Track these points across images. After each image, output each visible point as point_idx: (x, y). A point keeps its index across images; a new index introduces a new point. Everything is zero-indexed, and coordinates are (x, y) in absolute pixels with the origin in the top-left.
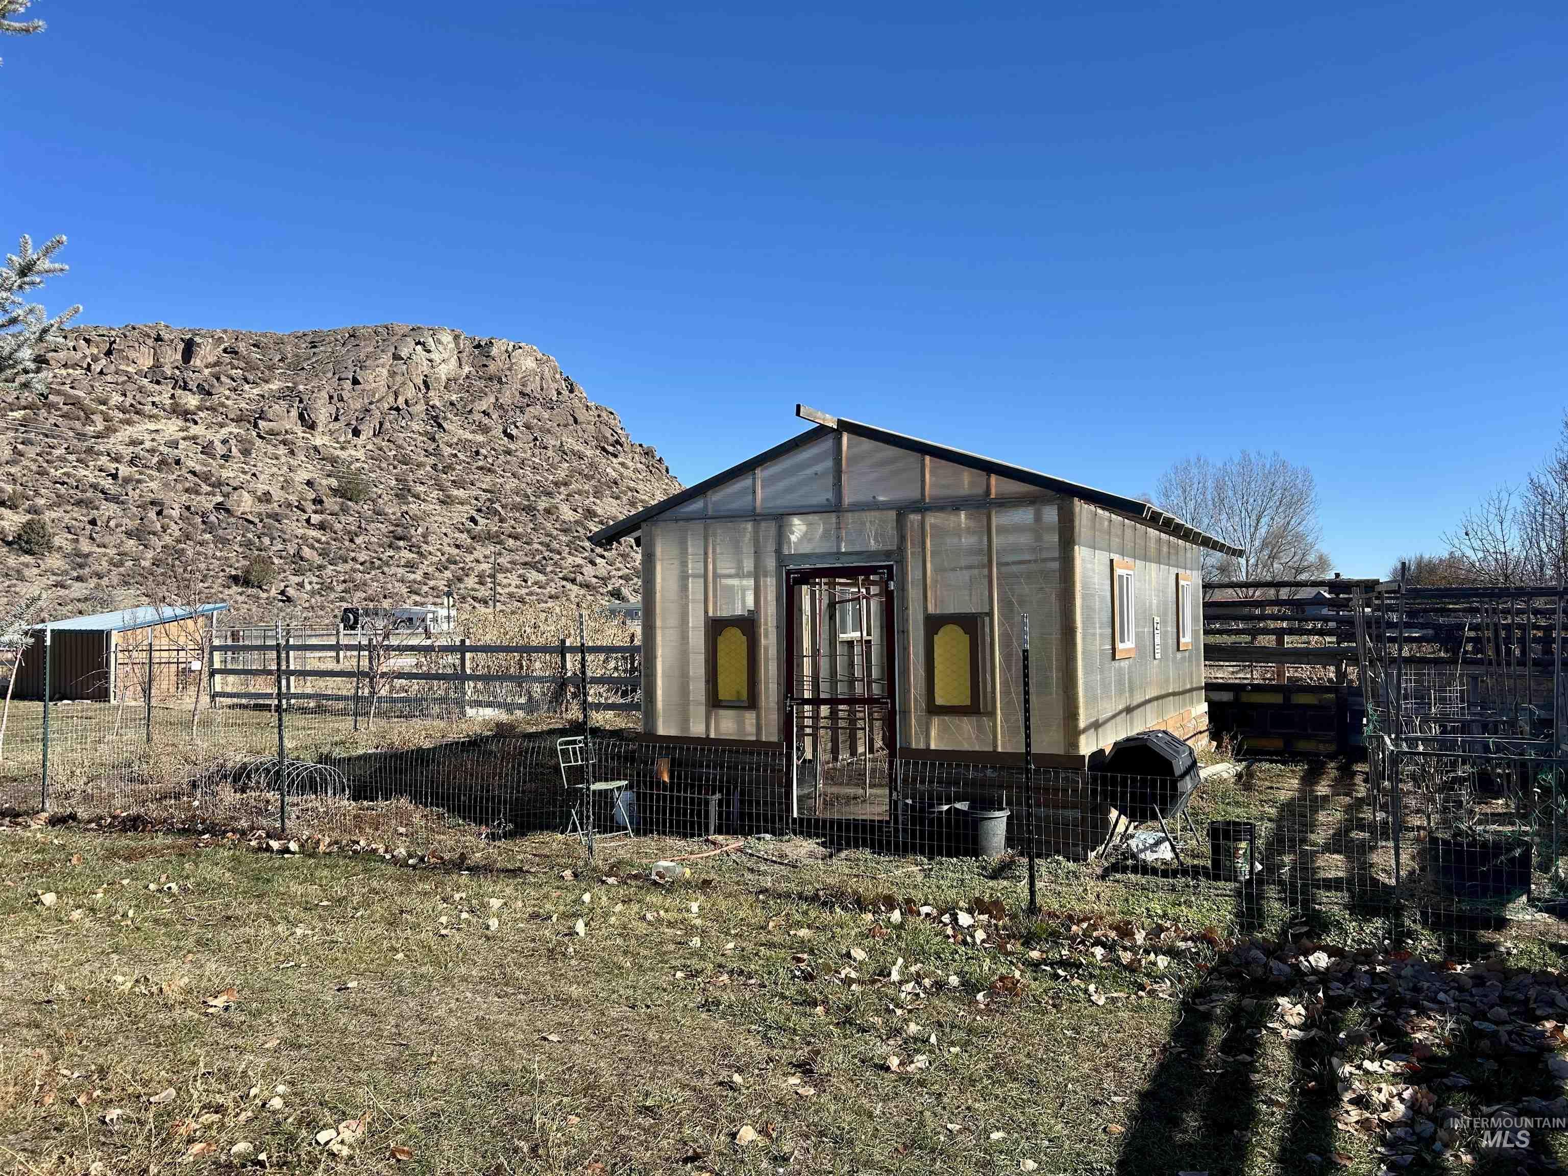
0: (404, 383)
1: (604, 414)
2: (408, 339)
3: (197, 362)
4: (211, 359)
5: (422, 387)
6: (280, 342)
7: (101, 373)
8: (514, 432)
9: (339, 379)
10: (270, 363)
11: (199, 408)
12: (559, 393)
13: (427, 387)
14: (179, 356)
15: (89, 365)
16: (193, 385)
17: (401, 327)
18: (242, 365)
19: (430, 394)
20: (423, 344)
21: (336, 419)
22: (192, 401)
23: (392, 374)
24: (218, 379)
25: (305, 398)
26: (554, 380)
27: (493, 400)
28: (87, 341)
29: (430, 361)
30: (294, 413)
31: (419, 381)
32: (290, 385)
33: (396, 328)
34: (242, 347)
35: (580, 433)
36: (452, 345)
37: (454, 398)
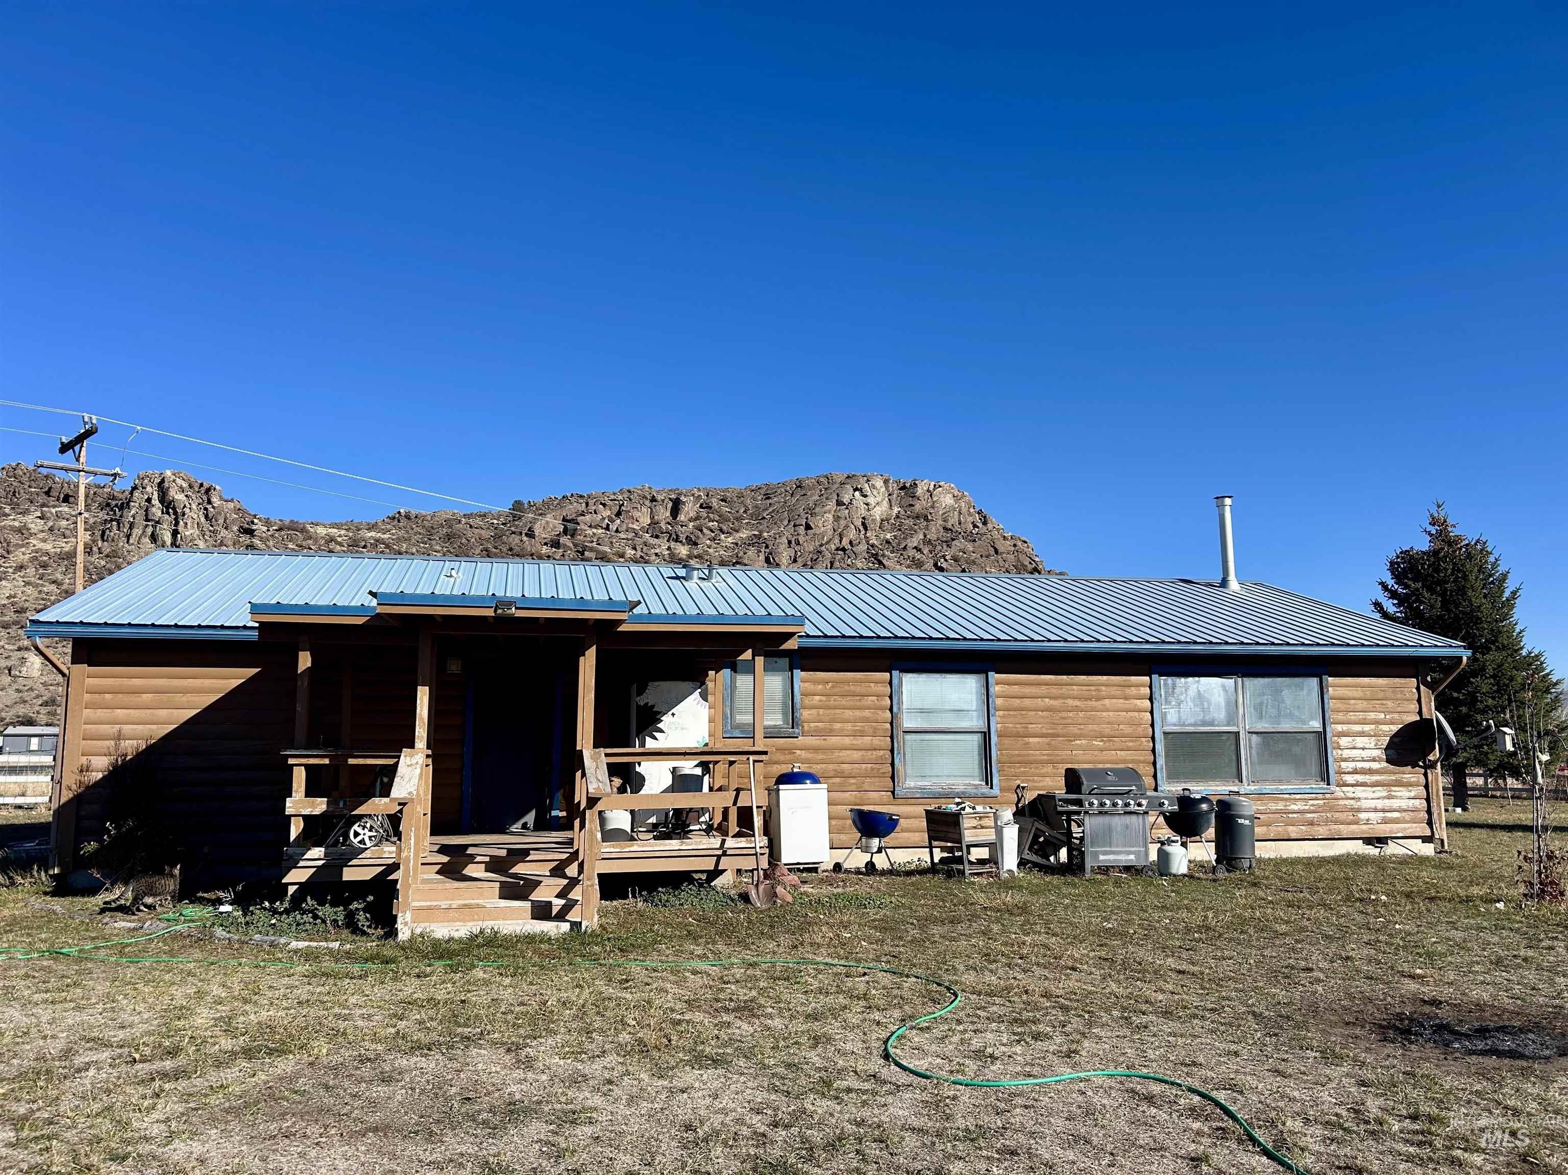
0: (847, 526)
1: (1019, 543)
2: (848, 486)
3: (682, 517)
4: (692, 514)
5: (861, 528)
6: (740, 496)
7: (617, 531)
8: (944, 565)
9: (795, 526)
10: (738, 515)
11: (690, 557)
12: (975, 526)
13: (866, 529)
14: (668, 514)
15: (608, 525)
16: (683, 538)
17: (839, 476)
18: (717, 518)
19: (868, 535)
20: (861, 490)
21: (795, 561)
22: (683, 551)
23: (837, 518)
24: (701, 531)
25: (770, 543)
26: (970, 514)
27: (921, 537)
28: (604, 505)
29: (867, 504)
30: (762, 557)
31: (859, 523)
32: (756, 533)
33: (835, 477)
34: (715, 503)
35: (1001, 563)
36: (883, 489)
37: (888, 536)
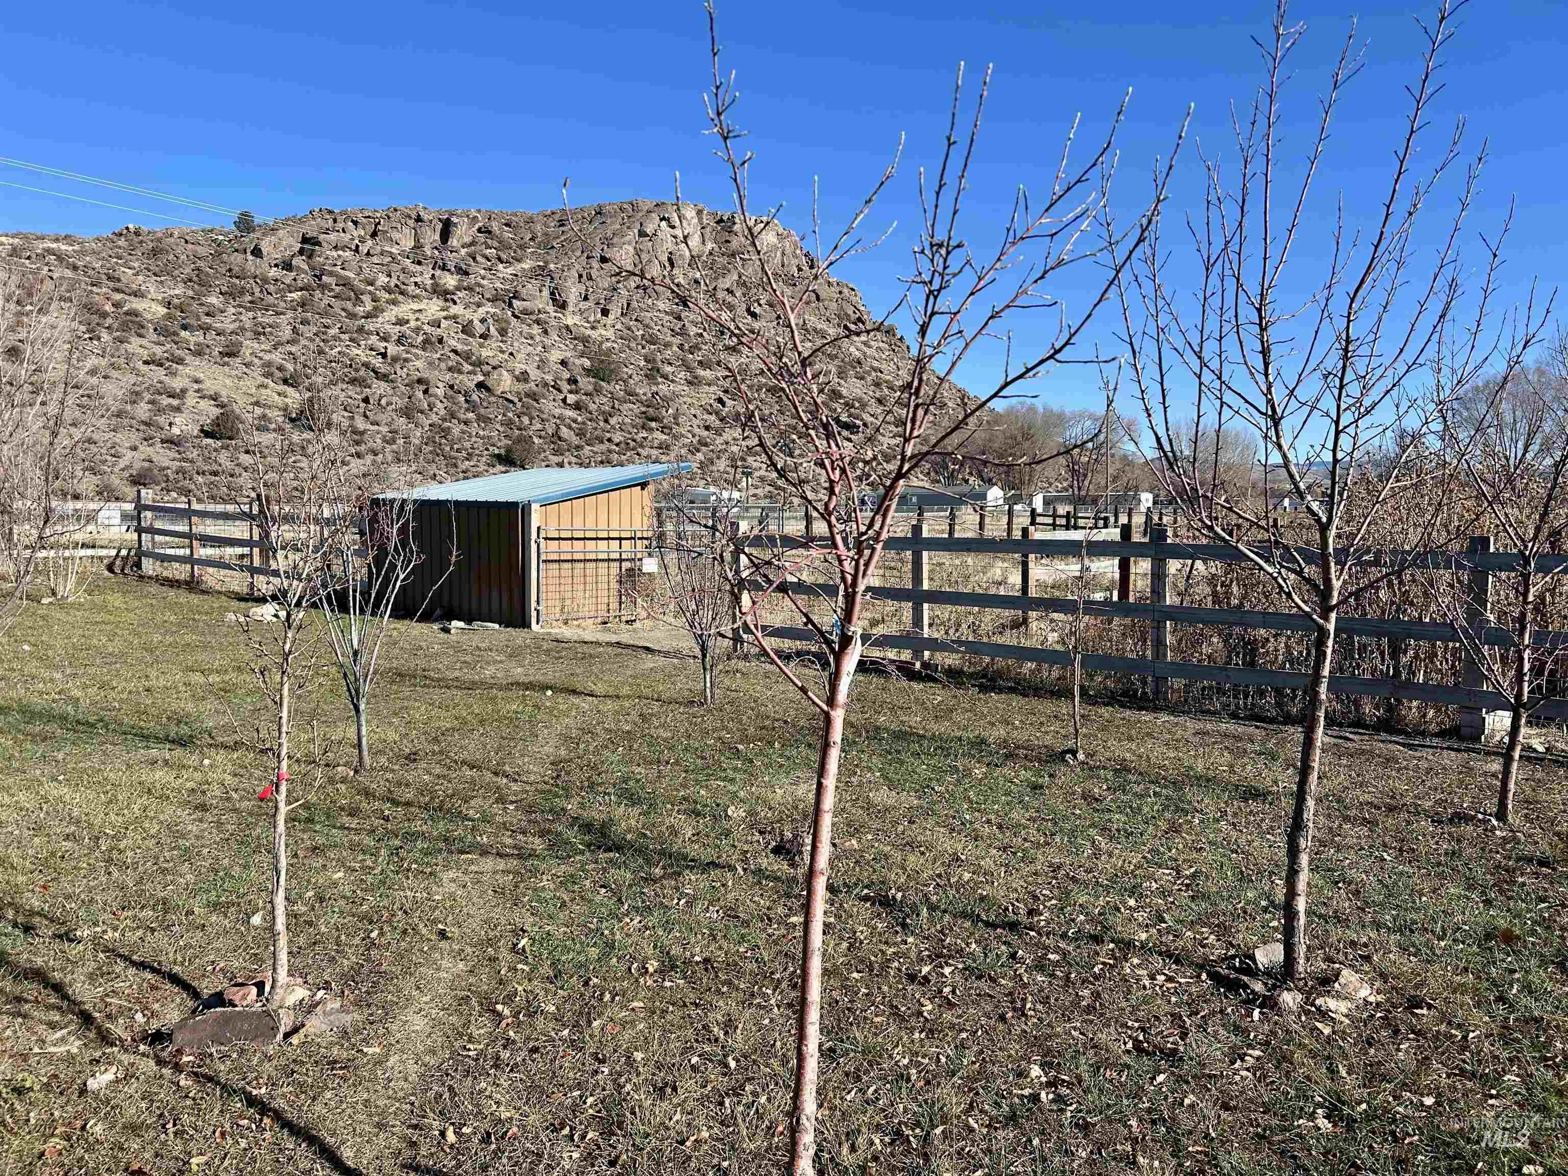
0: (650, 261)
1: (846, 291)
2: (653, 215)
3: (454, 242)
4: (467, 239)
5: (667, 265)
6: (530, 221)
7: (368, 254)
8: (758, 310)
9: (588, 258)
10: (522, 242)
11: (458, 288)
12: (800, 270)
13: (672, 265)
14: (437, 237)
15: (357, 246)
16: (451, 265)
17: (646, 203)
18: (496, 244)
19: (674, 272)
20: (668, 220)
21: (586, 298)
22: (450, 281)
23: (638, 253)
24: (474, 259)
25: (556, 276)
26: (795, 256)
27: (736, 277)
28: (355, 223)
29: (675, 237)
30: (546, 293)
31: (664, 258)
32: (541, 264)
33: (640, 204)
34: (495, 227)
35: (823, 311)
36: (695, 221)
37: (698, 275)
